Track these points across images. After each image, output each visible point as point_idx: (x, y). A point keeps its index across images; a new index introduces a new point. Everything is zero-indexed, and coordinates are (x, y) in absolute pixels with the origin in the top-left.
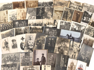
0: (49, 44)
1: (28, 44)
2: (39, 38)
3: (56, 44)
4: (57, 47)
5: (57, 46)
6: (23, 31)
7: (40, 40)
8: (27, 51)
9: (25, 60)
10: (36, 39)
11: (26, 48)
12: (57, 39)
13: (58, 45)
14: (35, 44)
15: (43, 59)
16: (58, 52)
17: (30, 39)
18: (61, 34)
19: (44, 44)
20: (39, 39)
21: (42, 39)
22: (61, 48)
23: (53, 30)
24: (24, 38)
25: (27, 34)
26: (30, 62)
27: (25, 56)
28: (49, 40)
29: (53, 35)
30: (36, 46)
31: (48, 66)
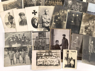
0: (72, 22)
1: (43, 21)
2: (59, 12)
3: (82, 23)
4: (83, 27)
5: (83, 25)
6: (35, 3)
7: (59, 16)
8: (42, 30)
9: (39, 42)
10: (54, 14)
11: (40, 26)
12: (84, 16)
13: (85, 23)
14: (52, 20)
15: (65, 41)
16: (84, 33)
17: (46, 14)
18: (89, 10)
19: (65, 21)
20: (58, 14)
21: (63, 15)
22: (89, 28)
23: (78, 3)
24: (36, 12)
25: (41, 6)
26: (47, 45)
27: (39, 37)
28: (72, 16)
29: (78, 10)
30: (55, 23)
31: (72, 51)
